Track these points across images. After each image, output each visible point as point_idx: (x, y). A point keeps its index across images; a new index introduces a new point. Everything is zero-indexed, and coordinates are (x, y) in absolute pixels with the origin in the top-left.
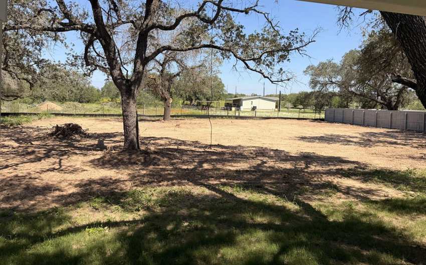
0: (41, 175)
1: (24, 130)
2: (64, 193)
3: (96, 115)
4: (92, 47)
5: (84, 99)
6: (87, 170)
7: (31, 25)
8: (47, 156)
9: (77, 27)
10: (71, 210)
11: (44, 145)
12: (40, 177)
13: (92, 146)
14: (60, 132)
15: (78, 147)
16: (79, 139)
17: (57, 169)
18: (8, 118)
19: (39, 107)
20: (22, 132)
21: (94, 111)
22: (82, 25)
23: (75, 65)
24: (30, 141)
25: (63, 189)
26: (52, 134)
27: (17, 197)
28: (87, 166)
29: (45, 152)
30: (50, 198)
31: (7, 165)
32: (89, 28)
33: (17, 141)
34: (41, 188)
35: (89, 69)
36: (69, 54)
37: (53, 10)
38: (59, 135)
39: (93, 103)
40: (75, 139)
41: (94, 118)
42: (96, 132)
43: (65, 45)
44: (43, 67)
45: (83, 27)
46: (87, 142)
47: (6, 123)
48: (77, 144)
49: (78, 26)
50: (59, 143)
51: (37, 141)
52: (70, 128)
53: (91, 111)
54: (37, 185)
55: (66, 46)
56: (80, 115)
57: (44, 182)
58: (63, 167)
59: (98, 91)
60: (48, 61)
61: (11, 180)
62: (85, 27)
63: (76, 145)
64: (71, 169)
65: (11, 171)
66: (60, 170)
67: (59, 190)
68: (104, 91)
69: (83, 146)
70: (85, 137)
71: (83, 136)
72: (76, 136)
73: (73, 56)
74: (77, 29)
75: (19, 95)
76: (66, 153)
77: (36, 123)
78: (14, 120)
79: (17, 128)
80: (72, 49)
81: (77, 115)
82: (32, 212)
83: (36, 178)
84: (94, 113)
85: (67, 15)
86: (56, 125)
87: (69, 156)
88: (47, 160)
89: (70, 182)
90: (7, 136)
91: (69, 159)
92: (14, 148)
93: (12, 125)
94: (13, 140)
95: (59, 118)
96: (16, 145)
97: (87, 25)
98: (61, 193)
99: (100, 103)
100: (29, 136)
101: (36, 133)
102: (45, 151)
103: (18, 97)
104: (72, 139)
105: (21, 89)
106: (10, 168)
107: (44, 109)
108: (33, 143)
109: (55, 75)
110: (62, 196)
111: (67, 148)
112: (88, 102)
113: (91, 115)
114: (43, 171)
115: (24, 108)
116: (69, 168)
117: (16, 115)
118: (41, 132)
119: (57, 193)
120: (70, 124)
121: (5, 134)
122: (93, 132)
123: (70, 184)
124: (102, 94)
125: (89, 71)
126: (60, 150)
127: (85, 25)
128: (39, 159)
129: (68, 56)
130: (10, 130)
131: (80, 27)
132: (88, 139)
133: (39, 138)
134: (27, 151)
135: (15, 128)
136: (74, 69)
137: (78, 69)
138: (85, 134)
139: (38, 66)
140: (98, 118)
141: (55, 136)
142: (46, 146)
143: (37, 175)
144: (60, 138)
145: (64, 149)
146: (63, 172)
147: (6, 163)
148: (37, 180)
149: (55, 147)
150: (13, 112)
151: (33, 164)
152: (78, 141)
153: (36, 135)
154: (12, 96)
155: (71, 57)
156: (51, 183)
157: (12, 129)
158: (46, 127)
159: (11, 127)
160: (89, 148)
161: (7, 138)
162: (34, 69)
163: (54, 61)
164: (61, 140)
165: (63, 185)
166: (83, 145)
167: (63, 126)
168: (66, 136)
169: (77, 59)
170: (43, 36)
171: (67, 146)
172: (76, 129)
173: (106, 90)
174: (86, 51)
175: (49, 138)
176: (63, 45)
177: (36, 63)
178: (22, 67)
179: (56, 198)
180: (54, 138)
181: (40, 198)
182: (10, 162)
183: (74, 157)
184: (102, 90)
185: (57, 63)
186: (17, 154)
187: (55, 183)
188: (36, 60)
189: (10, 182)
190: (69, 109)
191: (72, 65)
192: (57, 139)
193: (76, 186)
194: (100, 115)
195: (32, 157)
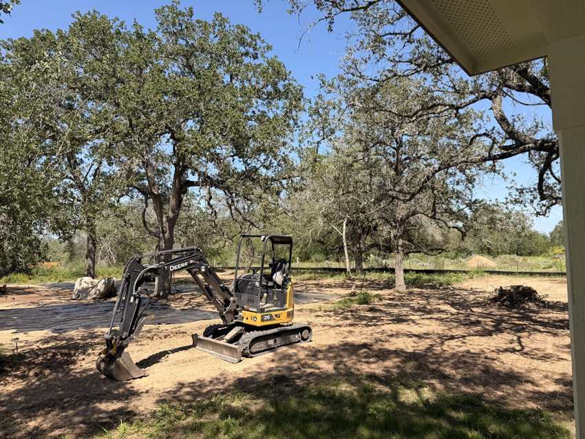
0: (500, 356)
1: (456, 292)
2: (542, 390)
3: (549, 274)
4: (549, 172)
5: (524, 249)
6: (566, 360)
7: (467, 158)
8: (498, 329)
9: (529, 147)
10: (564, 419)
11: (488, 314)
12: (499, 358)
13: (562, 321)
14: (505, 297)
15: (539, 322)
16: (535, 308)
17: (518, 351)
18: (436, 277)
19: (466, 263)
20: (454, 294)
21: (544, 268)
22: (535, 142)
23: (521, 202)
24: (468, 307)
25: (536, 382)
26: (495, 300)
27: (478, 382)
28: (563, 352)
29: (493, 324)
30: (523, 393)
31: (452, 336)
32: (546, 144)
33: (453, 305)
34: (505, 374)
35: (544, 205)
36: (511, 188)
37: (490, 133)
38: (504, 301)
39: (538, 256)
40: (528, 309)
41: (547, 278)
42: (559, 300)
43: (503, 176)
44: (477, 210)
45: (538, 145)
46: (551, 315)
47: (434, 282)
48: (536, 317)
49: (530, 145)
50: (507, 313)
51: (477, 307)
52: (520, 293)
53: (538, 268)
54: (498, 369)
55: (505, 178)
56: (525, 273)
57: (508, 366)
58: (526, 350)
59: (544, 237)
60: (482, 201)
61: (463, 356)
62: (540, 144)
63: (534, 318)
64: (540, 354)
65: (459, 343)
66: (522, 352)
67: (533, 383)
68: (554, 238)
69: (546, 321)
70: (544, 307)
71: (541, 304)
72: (530, 304)
73: (517, 190)
74: (529, 150)
75: (444, 248)
76: (524, 328)
77: (468, 284)
78: (442, 279)
79: (448, 288)
80: (513, 181)
81: (520, 273)
82: (505, 407)
83: (494, 359)
84: (544, 271)
85: (511, 134)
86: (499, 288)
87: (530, 335)
88: (500, 336)
89: (544, 373)
90: (440, 299)
91: (531, 337)
92: (453, 315)
93: (441, 284)
94: (448, 303)
95: (496, 277)
96: (454, 311)
97: (543, 140)
98: (536, 388)
99: (549, 256)
100: (465, 301)
101: (472, 297)
102: (492, 322)
103: (443, 250)
104: (524, 308)
105: (446, 241)
106: (457, 340)
107: (472, 266)
108: (473, 309)
109: (492, 219)
110: (539, 393)
111: (523, 321)
112: (530, 254)
113: (542, 274)
114: (499, 351)
115: (448, 265)
116: (536, 351)
117: (441, 272)
118: (478, 296)
119: (530, 387)
120: (519, 287)
121: (437, 296)
122: (555, 300)
123: (546, 377)
124: (552, 241)
125: (544, 208)
126: (514, 324)
127: (539, 142)
128: (490, 333)
129: (510, 191)
130: (441, 292)
131: (533, 145)
132: (550, 311)
133: (478, 304)
134: (470, 320)
135: (445, 289)
136: (518, 207)
137: (525, 206)
138: (543, 302)
139: (471, 209)
140: (553, 278)
141: (499, 303)
142: (492, 315)
143: (494, 355)
144: (506, 306)
145: (518, 322)
146: (529, 356)
147: (450, 334)
148: (496, 362)
149: (505, 318)
150: (437, 269)
151: (484, 339)
152: (537, 312)
153: (474, 300)
154: (437, 249)
155: (515, 191)
156: (516, 370)
157: (442, 290)
158: (483, 290)
159: (441, 288)
160: (557, 324)
161: (441, 301)
162: (465, 214)
163: (491, 201)
164: (509, 308)
165: (535, 376)
166: (546, 318)
167: (509, 288)
168: (516, 303)
169: (523, 193)
170: (473, 169)
171: (522, 318)
172: (528, 294)
173: (558, 235)
174: (541, 179)
175: (492, 304)
176: (500, 177)
177: (468, 205)
178: (451, 213)
179: (531, 394)
180: (499, 305)
181: (507, 389)
182: (455, 332)
183: (538, 336)
184: (551, 235)
185: (494, 202)
186: (460, 323)
187: (523, 371)
188: (467, 202)
189: (463, 359)
190: (505, 265)
191: (516, 201)
192: (503, 307)
193: (557, 382)
194: (555, 274)
195: (479, 328)
